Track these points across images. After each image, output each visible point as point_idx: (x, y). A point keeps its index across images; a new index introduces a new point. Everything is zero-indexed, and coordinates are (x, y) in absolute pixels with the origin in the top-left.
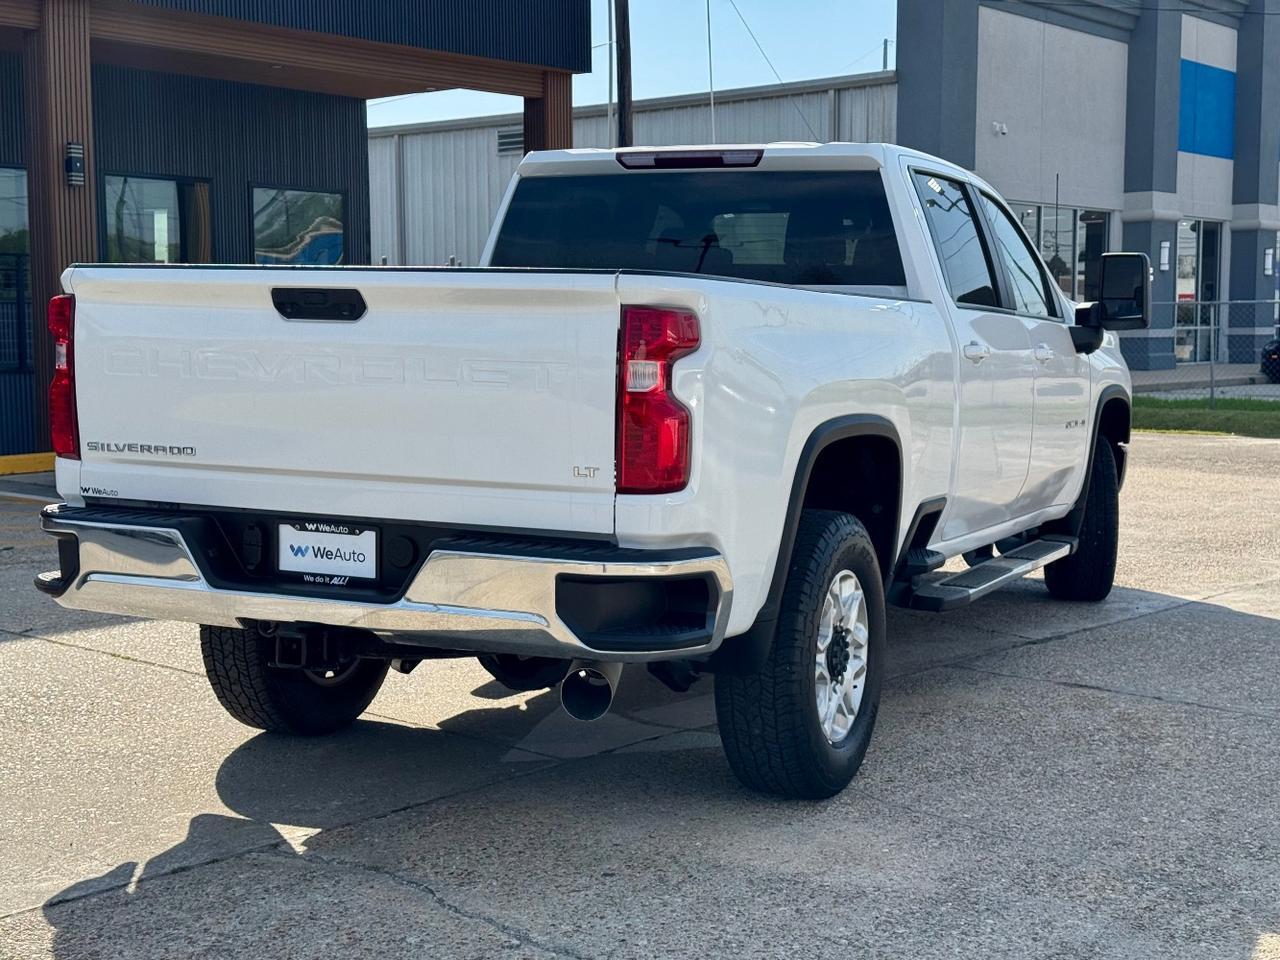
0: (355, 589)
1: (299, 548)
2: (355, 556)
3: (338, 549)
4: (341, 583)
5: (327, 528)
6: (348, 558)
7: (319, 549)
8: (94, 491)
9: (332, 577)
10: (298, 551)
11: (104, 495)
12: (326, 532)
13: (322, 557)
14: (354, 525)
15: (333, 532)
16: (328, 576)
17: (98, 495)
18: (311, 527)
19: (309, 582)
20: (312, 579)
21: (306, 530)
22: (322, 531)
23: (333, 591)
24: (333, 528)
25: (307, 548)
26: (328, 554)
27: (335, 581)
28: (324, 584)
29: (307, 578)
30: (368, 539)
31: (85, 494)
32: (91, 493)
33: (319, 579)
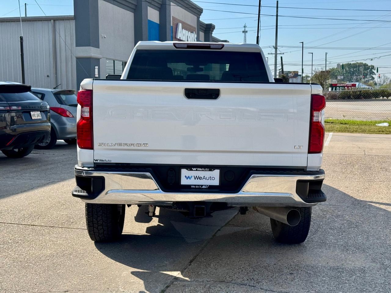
0: (211, 189)
2: (212, 178)
3: (204, 176)
4: (206, 187)
5: (201, 169)
6: (208, 179)
7: (196, 176)
9: (202, 186)
10: (188, 178)
11: (105, 162)
12: (200, 170)
13: (198, 179)
14: (211, 168)
15: (203, 171)
16: (201, 185)
17: (102, 162)
18: (194, 169)
19: (193, 188)
20: (194, 187)
21: (192, 170)
22: (199, 170)
23: (202, 190)
24: (203, 169)
25: (192, 177)
26: (200, 178)
27: (204, 187)
28: (199, 188)
29: (192, 187)
30: (217, 173)
31: (96, 162)
32: (99, 161)
33: (197, 187)
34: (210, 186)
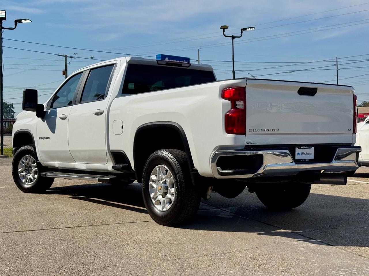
0: (311, 161)
1: (299, 153)
2: (310, 154)
3: (306, 153)
5: (305, 147)
6: (308, 154)
7: (302, 153)
8: (250, 143)
9: (306, 159)
11: (253, 144)
14: (310, 146)
17: (251, 144)
18: (302, 147)
19: (302, 162)
21: (301, 148)
24: (306, 147)
26: (304, 154)
27: (307, 160)
29: (301, 161)
30: (313, 148)
31: (248, 144)
32: (249, 144)
33: (304, 161)
34: (310, 159)
